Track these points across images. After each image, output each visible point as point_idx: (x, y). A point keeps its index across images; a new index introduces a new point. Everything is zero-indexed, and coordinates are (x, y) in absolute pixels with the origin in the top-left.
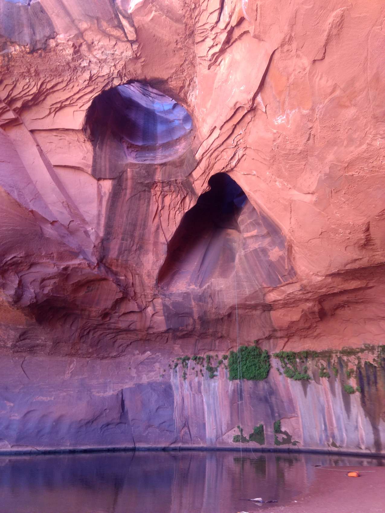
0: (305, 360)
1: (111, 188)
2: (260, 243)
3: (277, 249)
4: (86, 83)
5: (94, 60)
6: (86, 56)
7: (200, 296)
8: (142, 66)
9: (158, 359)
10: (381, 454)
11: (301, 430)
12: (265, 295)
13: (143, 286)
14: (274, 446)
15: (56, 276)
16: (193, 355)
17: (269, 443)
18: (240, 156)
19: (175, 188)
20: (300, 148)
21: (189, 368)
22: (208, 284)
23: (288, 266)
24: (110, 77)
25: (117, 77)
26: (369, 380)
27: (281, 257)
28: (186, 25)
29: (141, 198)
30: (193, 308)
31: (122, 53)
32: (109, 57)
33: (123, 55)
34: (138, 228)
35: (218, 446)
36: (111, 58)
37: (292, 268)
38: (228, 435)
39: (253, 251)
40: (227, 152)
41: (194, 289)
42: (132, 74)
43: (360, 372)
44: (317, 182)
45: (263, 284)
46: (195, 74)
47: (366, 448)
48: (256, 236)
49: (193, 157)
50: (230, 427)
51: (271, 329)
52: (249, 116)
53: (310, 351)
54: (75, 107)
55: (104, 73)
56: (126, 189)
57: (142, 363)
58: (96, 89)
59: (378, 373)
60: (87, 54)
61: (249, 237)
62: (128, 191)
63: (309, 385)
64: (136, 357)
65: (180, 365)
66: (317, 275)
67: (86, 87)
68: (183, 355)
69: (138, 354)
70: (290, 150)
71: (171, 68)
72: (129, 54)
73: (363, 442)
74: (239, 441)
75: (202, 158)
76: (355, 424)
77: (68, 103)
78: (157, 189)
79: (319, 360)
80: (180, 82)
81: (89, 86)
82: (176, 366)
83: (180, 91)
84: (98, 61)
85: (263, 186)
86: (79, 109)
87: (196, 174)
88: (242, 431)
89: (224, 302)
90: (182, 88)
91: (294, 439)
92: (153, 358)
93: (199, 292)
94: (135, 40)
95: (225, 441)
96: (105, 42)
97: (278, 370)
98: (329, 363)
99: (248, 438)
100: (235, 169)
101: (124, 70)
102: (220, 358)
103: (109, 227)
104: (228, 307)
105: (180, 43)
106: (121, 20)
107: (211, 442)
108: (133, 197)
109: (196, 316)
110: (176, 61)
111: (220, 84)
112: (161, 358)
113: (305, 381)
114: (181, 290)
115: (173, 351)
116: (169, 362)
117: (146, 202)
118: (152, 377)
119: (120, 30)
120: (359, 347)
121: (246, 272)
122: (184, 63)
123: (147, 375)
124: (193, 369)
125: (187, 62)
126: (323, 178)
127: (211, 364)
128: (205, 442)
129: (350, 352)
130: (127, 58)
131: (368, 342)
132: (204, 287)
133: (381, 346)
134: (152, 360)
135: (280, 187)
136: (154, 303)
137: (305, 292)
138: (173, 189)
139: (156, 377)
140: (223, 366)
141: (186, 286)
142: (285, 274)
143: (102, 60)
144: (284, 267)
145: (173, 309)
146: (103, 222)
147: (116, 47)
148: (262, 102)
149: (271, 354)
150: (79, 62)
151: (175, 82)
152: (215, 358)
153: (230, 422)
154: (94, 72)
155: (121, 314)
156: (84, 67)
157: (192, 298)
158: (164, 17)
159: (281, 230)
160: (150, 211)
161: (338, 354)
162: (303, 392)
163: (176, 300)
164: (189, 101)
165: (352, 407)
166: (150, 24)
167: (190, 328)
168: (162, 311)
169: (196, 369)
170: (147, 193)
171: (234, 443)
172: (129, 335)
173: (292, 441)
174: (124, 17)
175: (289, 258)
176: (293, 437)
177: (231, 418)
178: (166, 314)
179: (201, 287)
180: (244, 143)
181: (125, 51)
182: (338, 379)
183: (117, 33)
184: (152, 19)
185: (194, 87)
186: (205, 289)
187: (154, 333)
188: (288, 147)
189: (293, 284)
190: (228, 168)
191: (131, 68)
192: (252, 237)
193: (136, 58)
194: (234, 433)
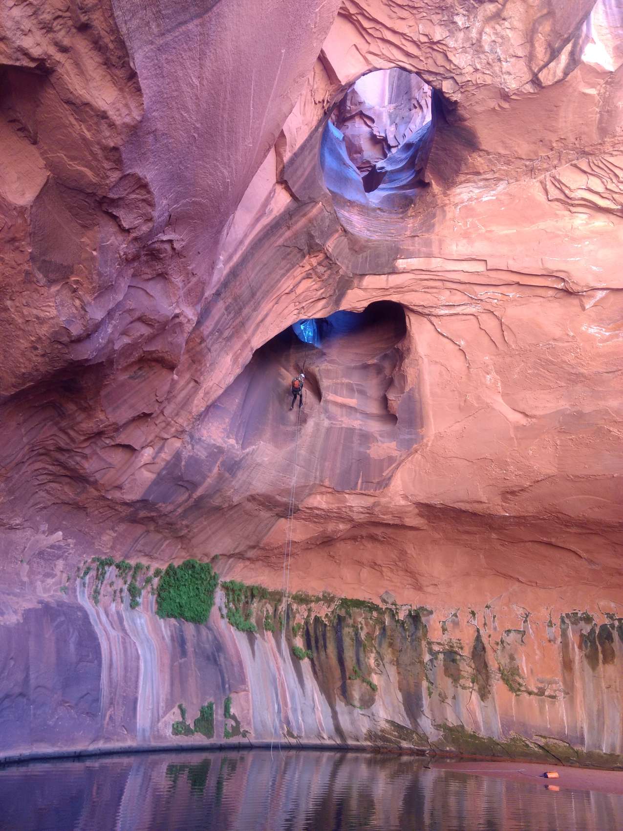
0: (250, 600)
1: (282, 210)
2: (359, 422)
3: (393, 444)
4: (424, 39)
5: (474, 34)
6: (475, 17)
7: (236, 461)
8: (494, 109)
9: (65, 552)
10: (347, 745)
11: (251, 711)
12: (310, 495)
13: (182, 408)
14: (224, 741)
15: (158, 322)
16: (122, 559)
17: (219, 736)
18: (465, 312)
19: (329, 277)
20: (582, 370)
21: (105, 582)
22: (254, 447)
23: (388, 474)
24: (451, 72)
25: (458, 83)
26: (317, 641)
27: (391, 459)
28: (601, 144)
29: (288, 257)
30: (209, 477)
31: (509, 73)
32: (491, 57)
33: (506, 77)
34: (252, 303)
35: (154, 744)
36: (490, 60)
37: (390, 479)
38: (165, 721)
39: (346, 428)
40: (455, 294)
41: (232, 445)
42: (470, 100)
43: (308, 629)
44: (555, 410)
45: (327, 480)
46: (511, 181)
47: (329, 738)
48: (351, 407)
49: (391, 259)
50: (169, 707)
51: (252, 544)
52: (551, 293)
53: (261, 588)
54: (364, 41)
55: (456, 62)
56: (289, 228)
57: (41, 554)
58: (416, 60)
59: (328, 635)
60: (480, 17)
61: (336, 404)
62: (288, 234)
63: (256, 642)
64: (37, 537)
65: (93, 573)
66: (405, 497)
67: (414, 42)
68: (105, 554)
69: (44, 532)
70: (565, 362)
71: (506, 148)
72: (512, 84)
73: (323, 730)
74: (181, 733)
75: (408, 272)
76: (312, 703)
77: (366, 24)
78: (314, 261)
79: (265, 603)
80: (486, 167)
81: (418, 46)
82: (86, 573)
83: (467, 174)
84: (474, 41)
85: (457, 364)
86: (364, 52)
87: (369, 281)
88: (183, 712)
89: (250, 484)
90: (478, 173)
91: (242, 726)
92: (59, 548)
93: (238, 455)
94: (543, 85)
95: (161, 733)
96: (515, 39)
97: (220, 609)
98: (276, 610)
99: (192, 727)
100: (433, 319)
101: (474, 88)
102: (151, 572)
103: (234, 273)
104: (248, 493)
105: (560, 144)
106: (564, 50)
107: (144, 736)
108: (283, 248)
109: (199, 492)
110: (523, 148)
111: (561, 233)
112: (71, 551)
113: (250, 634)
114: (214, 440)
115: (96, 544)
116: (80, 561)
117: (286, 268)
118: (49, 590)
119: (548, 55)
120: (316, 594)
121: (312, 452)
122: (523, 159)
123: (43, 582)
124: (111, 584)
125: (528, 163)
126: (568, 412)
127: (136, 580)
128: (134, 737)
129: (302, 599)
130: (501, 84)
131: (330, 591)
132: (247, 450)
133: (342, 599)
134: (56, 552)
135: (488, 383)
136: (166, 445)
137: (366, 511)
138: (325, 277)
139: (55, 591)
140: (149, 588)
141: (223, 435)
142: (374, 481)
143: (481, 47)
144: (382, 471)
145: (183, 468)
146: (236, 258)
147: (513, 60)
148: (598, 298)
149: (219, 582)
150: (461, 11)
151: (482, 161)
152: (144, 570)
153: (169, 697)
154: (451, 43)
155: (113, 444)
156: (454, 23)
157: (221, 459)
158: (598, 110)
159: (422, 427)
160: (279, 285)
161: (290, 599)
162: (251, 652)
163: (199, 453)
164: (454, 190)
165: (305, 679)
166: (576, 94)
167: (170, 508)
168: (163, 464)
169: (115, 587)
170: (299, 255)
171: (174, 737)
172: (66, 489)
173: (242, 730)
174: (572, 54)
175: (399, 465)
176: (242, 724)
177: (172, 690)
178: (164, 472)
179: (243, 447)
180: (495, 305)
181: (513, 76)
182: (283, 636)
183: (541, 52)
184: (585, 94)
185: (487, 187)
186: (247, 454)
187: (111, 500)
188: (565, 358)
189: (366, 497)
190: (426, 311)
191: (480, 95)
192: (343, 406)
193: (505, 97)
194: (172, 717)
